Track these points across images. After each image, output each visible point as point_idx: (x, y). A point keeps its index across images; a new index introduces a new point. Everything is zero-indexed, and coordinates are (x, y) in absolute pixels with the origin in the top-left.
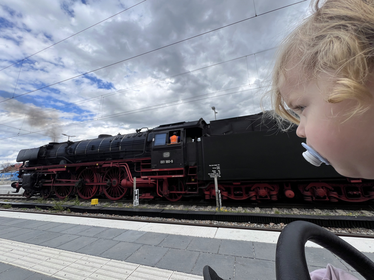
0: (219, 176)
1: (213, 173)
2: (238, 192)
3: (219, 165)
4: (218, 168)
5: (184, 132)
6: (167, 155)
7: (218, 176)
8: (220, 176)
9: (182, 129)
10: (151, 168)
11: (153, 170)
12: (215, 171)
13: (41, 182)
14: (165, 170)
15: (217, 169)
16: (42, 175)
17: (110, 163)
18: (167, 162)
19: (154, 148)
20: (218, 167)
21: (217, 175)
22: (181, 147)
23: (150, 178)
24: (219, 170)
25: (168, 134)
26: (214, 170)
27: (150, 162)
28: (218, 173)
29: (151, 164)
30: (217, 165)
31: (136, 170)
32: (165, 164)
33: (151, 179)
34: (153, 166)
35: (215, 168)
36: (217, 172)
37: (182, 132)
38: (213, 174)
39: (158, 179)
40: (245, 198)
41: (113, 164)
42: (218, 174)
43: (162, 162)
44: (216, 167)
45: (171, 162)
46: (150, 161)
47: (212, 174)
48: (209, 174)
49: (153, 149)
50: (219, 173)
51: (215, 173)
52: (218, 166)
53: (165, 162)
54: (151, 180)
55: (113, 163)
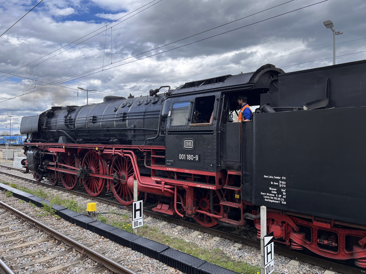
0: (283, 202)
1: (270, 192)
2: (326, 242)
3: (285, 178)
4: (283, 184)
5: (222, 99)
6: (189, 144)
7: (281, 201)
8: (285, 203)
9: (218, 94)
10: (166, 164)
11: (168, 169)
12: (275, 189)
13: (45, 164)
14: (187, 171)
15: (280, 186)
16: (44, 154)
17: (112, 149)
18: (190, 157)
19: (170, 130)
20: (283, 182)
21: (279, 199)
22: (213, 131)
23: (163, 183)
24: (283, 188)
25: (192, 102)
26: (274, 186)
27: (164, 155)
28: (280, 196)
29: (165, 158)
30: (279, 178)
31: (146, 164)
32: (186, 160)
33: (166, 184)
34: (169, 162)
35: (275, 183)
36: (279, 192)
37: (218, 100)
38: (271, 195)
39: (177, 186)
40: (342, 256)
41: (116, 151)
42: (282, 197)
43: (182, 157)
44: (277, 180)
45: (194, 159)
46: (163, 152)
47: (268, 194)
48: (261, 193)
49: (168, 132)
50: (282, 195)
51: (275, 194)
52: (283, 180)
53: (186, 157)
54: (166, 186)
55: (116, 149)
